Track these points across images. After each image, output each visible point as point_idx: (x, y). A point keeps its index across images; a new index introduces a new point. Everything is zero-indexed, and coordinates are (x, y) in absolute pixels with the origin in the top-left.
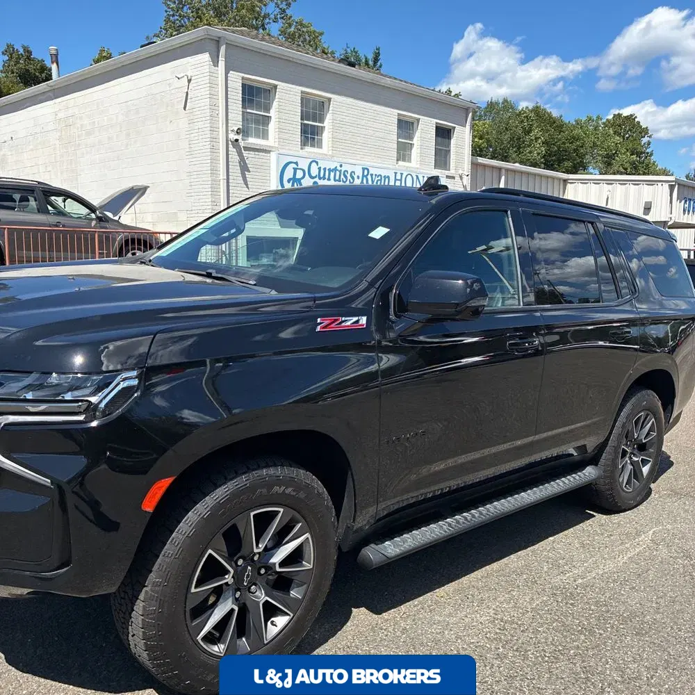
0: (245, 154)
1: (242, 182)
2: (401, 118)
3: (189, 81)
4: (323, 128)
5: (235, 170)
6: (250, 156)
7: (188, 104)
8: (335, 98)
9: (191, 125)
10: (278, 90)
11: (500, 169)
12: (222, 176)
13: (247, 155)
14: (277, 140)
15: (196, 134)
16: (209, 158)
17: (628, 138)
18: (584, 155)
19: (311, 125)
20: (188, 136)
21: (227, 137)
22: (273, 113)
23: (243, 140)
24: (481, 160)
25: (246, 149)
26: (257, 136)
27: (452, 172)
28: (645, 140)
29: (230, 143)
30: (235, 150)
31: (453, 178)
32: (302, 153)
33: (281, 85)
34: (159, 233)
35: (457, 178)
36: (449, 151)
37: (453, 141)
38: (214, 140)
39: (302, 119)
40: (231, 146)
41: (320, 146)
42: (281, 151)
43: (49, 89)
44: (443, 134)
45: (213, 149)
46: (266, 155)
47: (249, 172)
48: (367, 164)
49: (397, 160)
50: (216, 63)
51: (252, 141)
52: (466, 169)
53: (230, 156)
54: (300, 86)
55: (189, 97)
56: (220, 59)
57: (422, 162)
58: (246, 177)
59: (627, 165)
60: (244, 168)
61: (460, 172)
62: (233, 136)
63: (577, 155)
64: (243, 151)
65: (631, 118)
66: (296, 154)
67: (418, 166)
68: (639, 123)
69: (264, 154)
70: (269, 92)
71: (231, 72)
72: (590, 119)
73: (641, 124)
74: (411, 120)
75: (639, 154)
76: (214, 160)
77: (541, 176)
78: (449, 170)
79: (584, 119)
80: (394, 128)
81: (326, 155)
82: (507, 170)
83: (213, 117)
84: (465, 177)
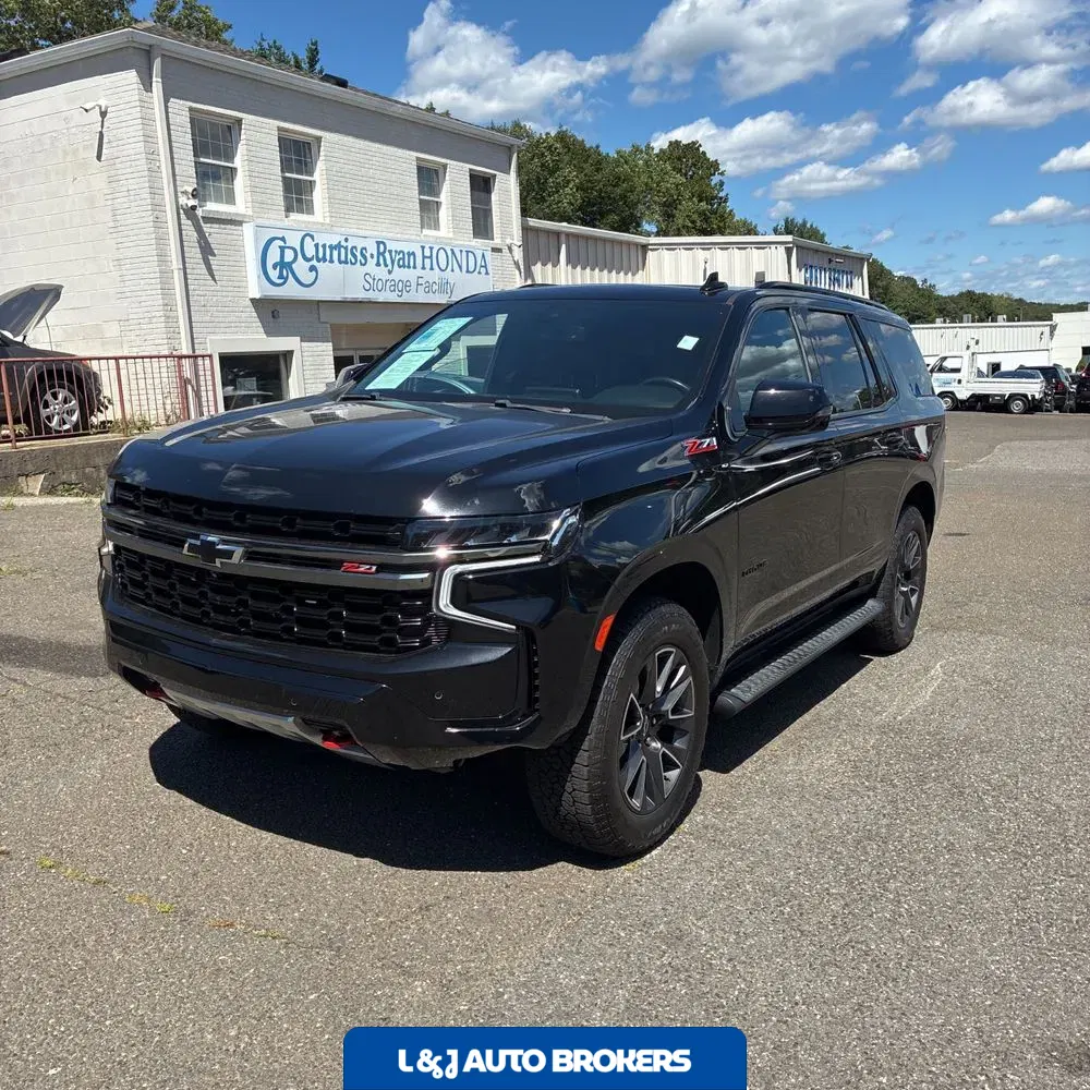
0: (206, 228)
1: (205, 271)
2: (423, 164)
3: (103, 114)
4: (312, 184)
5: (194, 253)
6: (213, 231)
7: (104, 151)
8: (327, 136)
9: (114, 185)
10: (243, 127)
11: (558, 234)
12: (176, 264)
13: (209, 230)
14: (249, 205)
15: (125, 200)
16: (153, 236)
17: (692, 177)
18: (636, 204)
19: (295, 179)
20: (110, 202)
21: (177, 202)
22: (238, 162)
23: (200, 206)
24: (533, 222)
25: (207, 220)
26: (218, 200)
27: (497, 241)
28: (715, 179)
29: (182, 211)
30: (190, 222)
31: (499, 250)
32: (287, 223)
33: (247, 118)
34: (90, 359)
35: (506, 250)
36: (491, 210)
37: (494, 197)
38: (157, 207)
39: (282, 171)
40: (183, 216)
41: (310, 211)
42: (260, 222)
44: (481, 186)
45: (158, 222)
46: (236, 228)
47: (215, 256)
48: (383, 235)
49: (422, 228)
50: (148, 87)
51: (212, 207)
52: (515, 237)
53: (184, 232)
54: (275, 119)
55: (105, 140)
56: (154, 79)
57: (456, 228)
58: (210, 265)
59: (695, 217)
60: (206, 250)
61: (508, 241)
62: (186, 201)
63: (625, 203)
64: (203, 224)
65: (693, 147)
66: (279, 224)
67: (451, 235)
68: (704, 153)
69: (233, 227)
70: (232, 129)
71: (172, 100)
72: (636, 150)
73: (708, 155)
74: (435, 167)
75: (710, 199)
76: (161, 240)
77: (605, 240)
78: (493, 239)
79: (628, 149)
80: (412, 179)
81: (322, 224)
82: (568, 235)
83: (153, 172)
84: (515, 248)
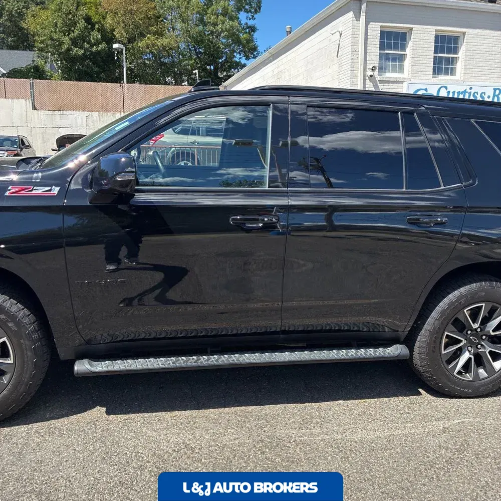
0: (380, 86)
3: (341, 35)
4: (456, 59)
6: (384, 87)
7: (339, 52)
8: (470, 31)
9: (340, 68)
10: (413, 32)
13: (382, 87)
14: (410, 72)
15: (343, 74)
19: (445, 57)
20: (338, 77)
21: (365, 73)
22: (408, 51)
23: (379, 75)
25: (381, 82)
26: (394, 71)
29: (367, 78)
30: (371, 84)
32: (435, 80)
33: (417, 27)
38: (354, 77)
39: (435, 53)
40: (368, 81)
41: (453, 74)
42: (413, 81)
43: (270, 55)
46: (400, 85)
50: (358, 18)
51: (388, 75)
54: (435, 26)
55: (340, 47)
56: (361, 14)
62: (369, 73)
64: (379, 84)
66: (428, 82)
69: (397, 85)
70: (407, 34)
71: (370, 23)
81: (458, 81)
83: (354, 60)
